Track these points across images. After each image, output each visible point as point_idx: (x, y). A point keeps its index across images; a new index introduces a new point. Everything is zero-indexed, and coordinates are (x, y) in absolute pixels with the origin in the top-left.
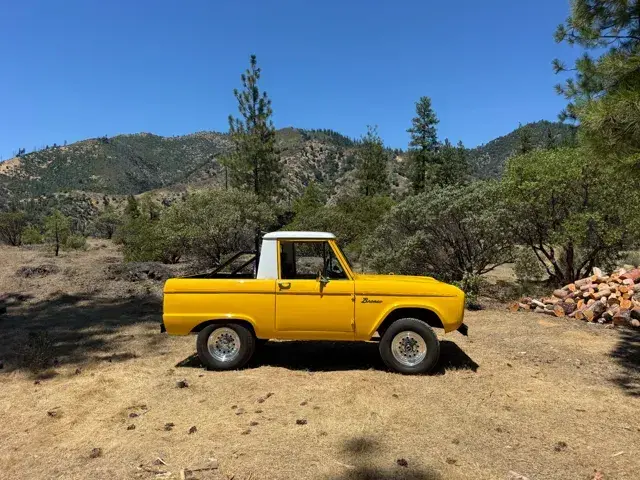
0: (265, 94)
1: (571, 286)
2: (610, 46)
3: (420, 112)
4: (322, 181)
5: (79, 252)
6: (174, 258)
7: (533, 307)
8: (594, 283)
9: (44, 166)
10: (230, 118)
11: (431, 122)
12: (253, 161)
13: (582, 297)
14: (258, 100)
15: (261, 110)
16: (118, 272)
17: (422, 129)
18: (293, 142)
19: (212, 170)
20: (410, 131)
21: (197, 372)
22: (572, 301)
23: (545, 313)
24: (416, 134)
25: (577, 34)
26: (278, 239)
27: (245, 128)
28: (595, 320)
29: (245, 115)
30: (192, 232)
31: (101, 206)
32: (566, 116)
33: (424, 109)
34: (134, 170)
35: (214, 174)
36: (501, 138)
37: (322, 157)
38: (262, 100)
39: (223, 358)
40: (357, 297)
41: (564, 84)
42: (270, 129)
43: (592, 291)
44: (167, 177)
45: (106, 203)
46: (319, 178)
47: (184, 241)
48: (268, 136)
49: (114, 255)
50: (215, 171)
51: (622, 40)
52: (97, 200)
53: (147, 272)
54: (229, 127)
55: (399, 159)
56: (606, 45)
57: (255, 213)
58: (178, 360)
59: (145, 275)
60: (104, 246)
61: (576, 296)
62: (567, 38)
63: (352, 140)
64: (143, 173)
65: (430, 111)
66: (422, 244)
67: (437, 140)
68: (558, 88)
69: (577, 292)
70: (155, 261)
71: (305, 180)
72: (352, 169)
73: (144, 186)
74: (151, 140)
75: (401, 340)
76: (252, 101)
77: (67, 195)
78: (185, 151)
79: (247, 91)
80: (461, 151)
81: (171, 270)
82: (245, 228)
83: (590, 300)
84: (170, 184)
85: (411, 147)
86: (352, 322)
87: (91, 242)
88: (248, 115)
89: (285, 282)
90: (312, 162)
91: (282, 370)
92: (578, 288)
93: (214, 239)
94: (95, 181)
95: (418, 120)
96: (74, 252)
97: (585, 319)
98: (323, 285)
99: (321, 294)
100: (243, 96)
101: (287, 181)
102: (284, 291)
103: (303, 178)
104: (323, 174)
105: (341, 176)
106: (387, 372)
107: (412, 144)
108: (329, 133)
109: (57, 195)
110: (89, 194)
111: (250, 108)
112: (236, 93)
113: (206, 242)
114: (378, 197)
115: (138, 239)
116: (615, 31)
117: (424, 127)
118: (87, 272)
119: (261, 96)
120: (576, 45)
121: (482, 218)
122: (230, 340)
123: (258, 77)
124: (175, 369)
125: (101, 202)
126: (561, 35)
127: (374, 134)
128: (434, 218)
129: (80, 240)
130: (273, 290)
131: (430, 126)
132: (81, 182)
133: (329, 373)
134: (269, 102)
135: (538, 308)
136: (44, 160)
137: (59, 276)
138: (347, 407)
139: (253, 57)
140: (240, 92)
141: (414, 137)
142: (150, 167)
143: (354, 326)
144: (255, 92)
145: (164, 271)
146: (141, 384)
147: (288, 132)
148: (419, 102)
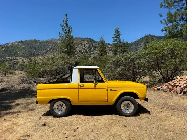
0: (70, 26)
1: (170, 82)
2: (176, 8)
3: (116, 32)
4: (87, 53)
5: (13, 75)
6: (42, 76)
7: (159, 89)
8: (178, 81)
9: (3, 50)
10: (59, 33)
11: (119, 35)
12: (67, 46)
13: (175, 86)
14: (68, 28)
15: (69, 30)
16: (24, 81)
17: (116, 37)
18: (78, 41)
19: (54, 50)
20: (113, 37)
21: (50, 118)
22: (171, 87)
23: (163, 91)
24: (115, 38)
25: (166, 5)
26: (79, 69)
27: (64, 36)
28: (180, 93)
29: (64, 32)
30: (48, 68)
31: (21, 61)
32: (163, 30)
33: (117, 31)
34: (31, 51)
35: (55, 51)
36: (138, 40)
37: (87, 46)
38: (69, 28)
39: (60, 113)
40: (108, 89)
41: (163, 21)
42: (72, 36)
43: (178, 84)
44: (41, 52)
45: (23, 60)
46: (86, 52)
47: (45, 71)
48: (71, 38)
49: (24, 76)
50: (55, 50)
51: (180, 7)
52: (19, 59)
53: (34, 81)
54: (59, 36)
55: (109, 46)
56: (175, 8)
57: (68, 61)
58: (43, 113)
59: (33, 82)
60: (21, 73)
61: (173, 85)
62: (164, 6)
63: (96, 41)
64: (33, 51)
65: (119, 32)
66: (122, 70)
67: (121, 40)
68: (161, 22)
69: (173, 84)
70: (36, 77)
71: (82, 53)
72: (96, 49)
73: (34, 55)
74: (36, 42)
75: (124, 104)
76: (66, 28)
77: (10, 58)
78: (46, 44)
79: (64, 25)
80: (127, 44)
81: (42, 80)
82: (66, 66)
83: (178, 87)
84: (42, 54)
85: (113, 42)
86: (107, 98)
87: (17, 72)
88: (65, 32)
89: (82, 84)
90: (84, 47)
91: (81, 116)
92: (173, 83)
93: (56, 70)
94: (19, 54)
95: (115, 34)
96: (11, 75)
97: (177, 93)
98: (95, 85)
99: (95, 88)
100: (63, 26)
101: (77, 53)
102: (81, 87)
103: (81, 52)
104: (87, 51)
105: (92, 51)
106: (119, 116)
107: (114, 41)
108: (89, 39)
109: (7, 58)
110: (17, 58)
111: (66, 30)
112: (61, 25)
113: (53, 71)
114: (105, 57)
115: (31, 70)
116: (178, 4)
117: (117, 36)
118: (14, 82)
119: (69, 26)
120: (166, 8)
121: (141, 61)
122: (62, 106)
123: (68, 20)
124: (42, 117)
125: (21, 60)
126: (161, 5)
127: (103, 38)
128: (126, 62)
129: (13, 71)
130: (77, 87)
131: (119, 36)
132: (15, 54)
133: (98, 117)
134: (71, 28)
135: (160, 90)
136: (3, 48)
137: (5, 83)
138: (109, 133)
139: (66, 15)
140: (62, 25)
141: (114, 39)
142: (36, 49)
143: (107, 99)
144: (67, 25)
145: (39, 81)
146: (28, 124)
147: (77, 38)
148: (115, 29)
